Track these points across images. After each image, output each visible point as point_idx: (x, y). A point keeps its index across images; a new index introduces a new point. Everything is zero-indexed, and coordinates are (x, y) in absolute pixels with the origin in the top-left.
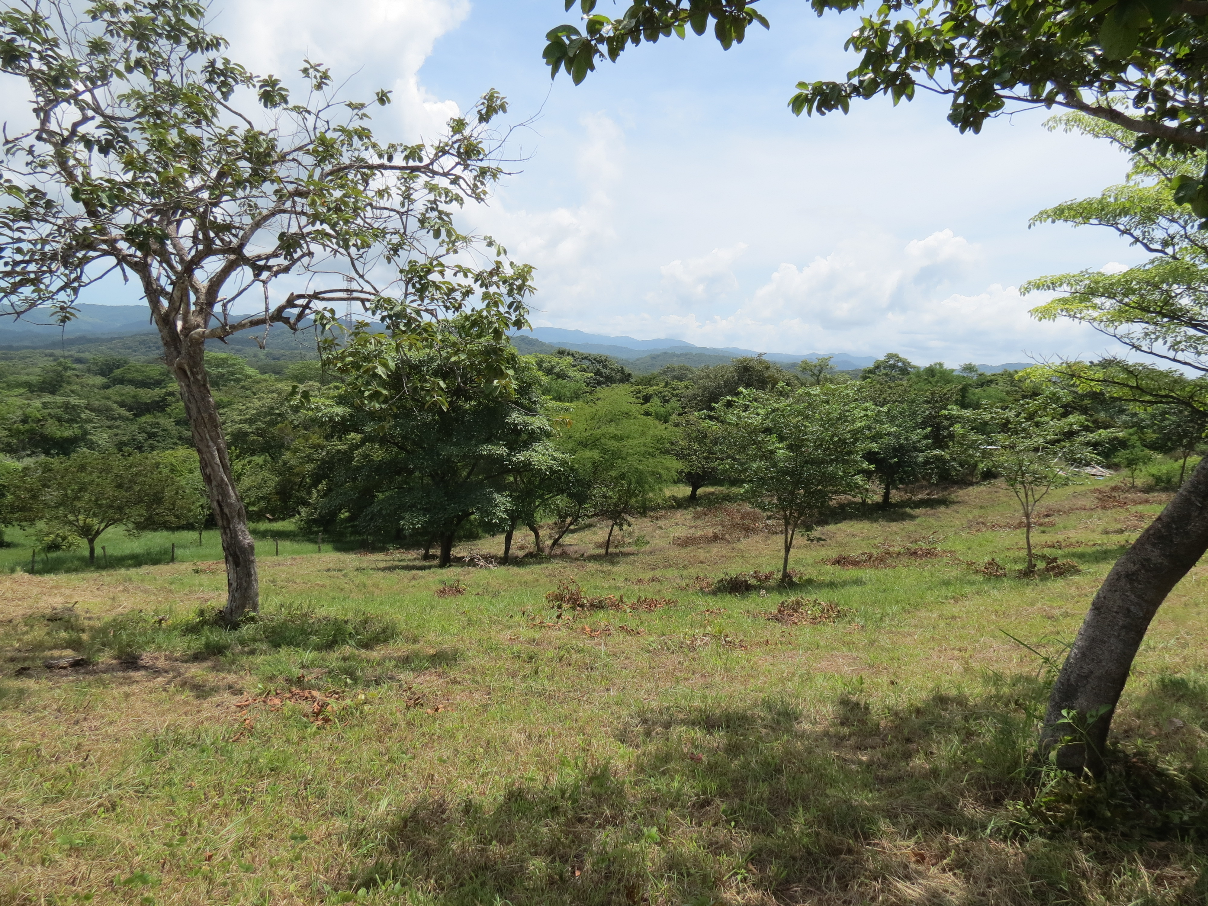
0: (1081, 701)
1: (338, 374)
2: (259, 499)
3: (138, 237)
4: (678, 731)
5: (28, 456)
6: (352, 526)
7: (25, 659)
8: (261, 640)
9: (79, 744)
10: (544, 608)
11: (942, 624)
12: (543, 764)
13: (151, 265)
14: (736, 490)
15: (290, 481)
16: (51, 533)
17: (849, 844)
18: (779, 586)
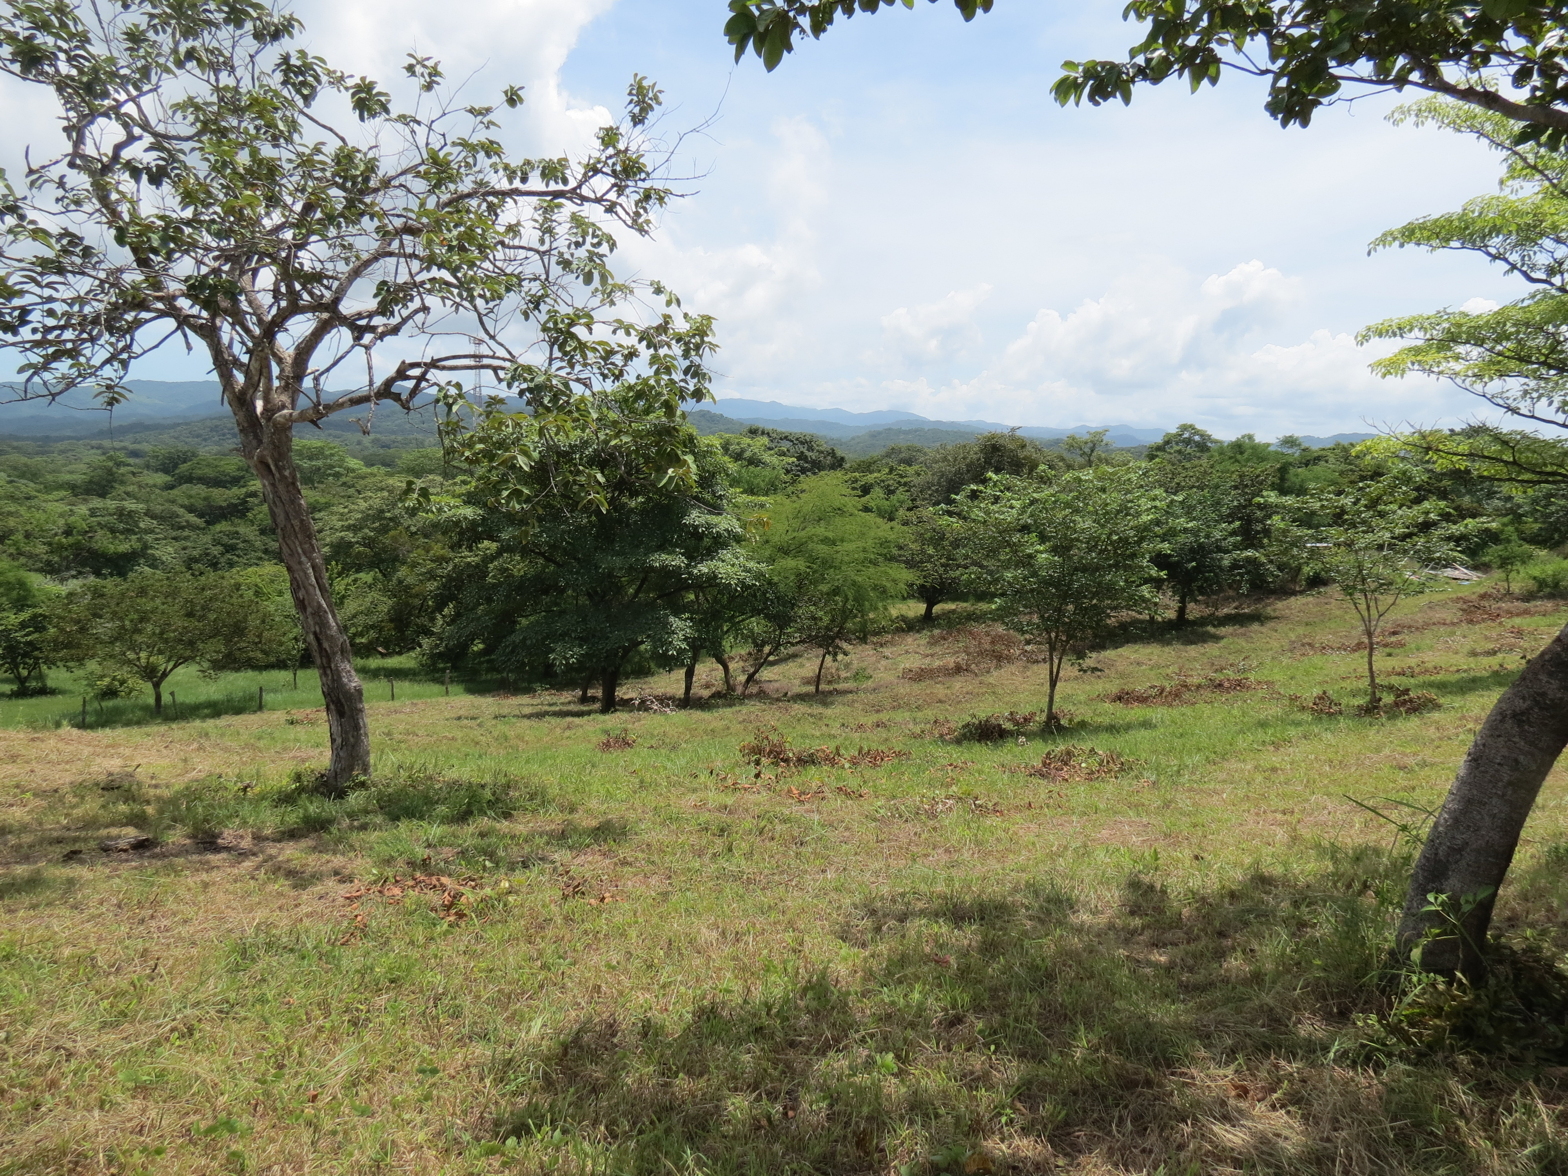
0: (1454, 882)
1: (465, 466)
2: (368, 628)
3: (202, 293)
4: (915, 926)
5: (74, 577)
6: (488, 661)
7: (76, 840)
8: (374, 812)
9: (146, 950)
10: (737, 764)
11: (1259, 778)
12: (742, 970)
13: (220, 328)
14: (983, 606)
15: (407, 604)
16: (104, 676)
17: (1147, 1074)
18: (1043, 731)
